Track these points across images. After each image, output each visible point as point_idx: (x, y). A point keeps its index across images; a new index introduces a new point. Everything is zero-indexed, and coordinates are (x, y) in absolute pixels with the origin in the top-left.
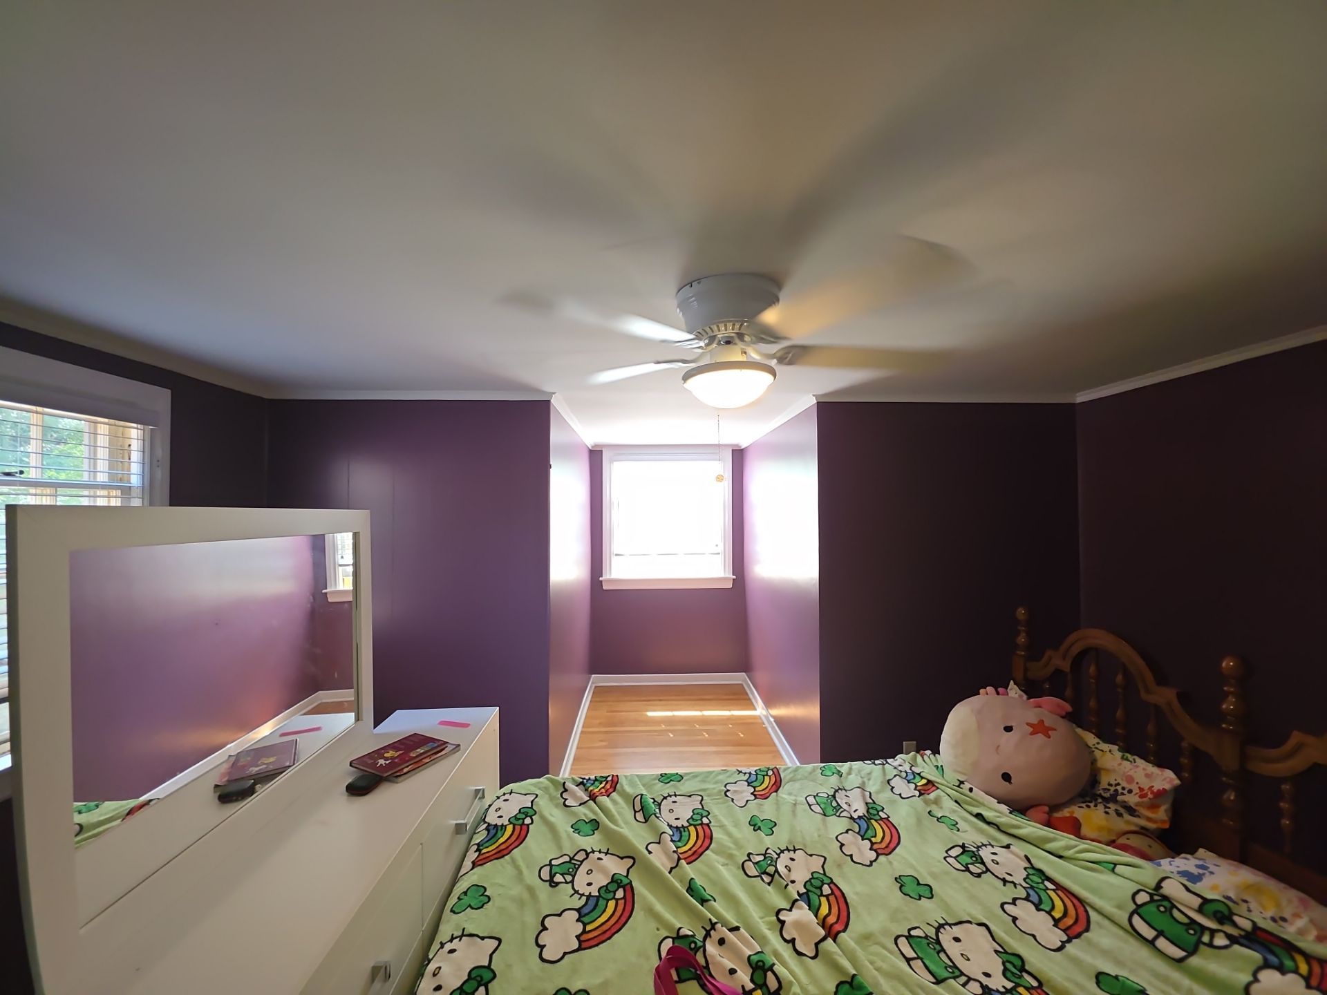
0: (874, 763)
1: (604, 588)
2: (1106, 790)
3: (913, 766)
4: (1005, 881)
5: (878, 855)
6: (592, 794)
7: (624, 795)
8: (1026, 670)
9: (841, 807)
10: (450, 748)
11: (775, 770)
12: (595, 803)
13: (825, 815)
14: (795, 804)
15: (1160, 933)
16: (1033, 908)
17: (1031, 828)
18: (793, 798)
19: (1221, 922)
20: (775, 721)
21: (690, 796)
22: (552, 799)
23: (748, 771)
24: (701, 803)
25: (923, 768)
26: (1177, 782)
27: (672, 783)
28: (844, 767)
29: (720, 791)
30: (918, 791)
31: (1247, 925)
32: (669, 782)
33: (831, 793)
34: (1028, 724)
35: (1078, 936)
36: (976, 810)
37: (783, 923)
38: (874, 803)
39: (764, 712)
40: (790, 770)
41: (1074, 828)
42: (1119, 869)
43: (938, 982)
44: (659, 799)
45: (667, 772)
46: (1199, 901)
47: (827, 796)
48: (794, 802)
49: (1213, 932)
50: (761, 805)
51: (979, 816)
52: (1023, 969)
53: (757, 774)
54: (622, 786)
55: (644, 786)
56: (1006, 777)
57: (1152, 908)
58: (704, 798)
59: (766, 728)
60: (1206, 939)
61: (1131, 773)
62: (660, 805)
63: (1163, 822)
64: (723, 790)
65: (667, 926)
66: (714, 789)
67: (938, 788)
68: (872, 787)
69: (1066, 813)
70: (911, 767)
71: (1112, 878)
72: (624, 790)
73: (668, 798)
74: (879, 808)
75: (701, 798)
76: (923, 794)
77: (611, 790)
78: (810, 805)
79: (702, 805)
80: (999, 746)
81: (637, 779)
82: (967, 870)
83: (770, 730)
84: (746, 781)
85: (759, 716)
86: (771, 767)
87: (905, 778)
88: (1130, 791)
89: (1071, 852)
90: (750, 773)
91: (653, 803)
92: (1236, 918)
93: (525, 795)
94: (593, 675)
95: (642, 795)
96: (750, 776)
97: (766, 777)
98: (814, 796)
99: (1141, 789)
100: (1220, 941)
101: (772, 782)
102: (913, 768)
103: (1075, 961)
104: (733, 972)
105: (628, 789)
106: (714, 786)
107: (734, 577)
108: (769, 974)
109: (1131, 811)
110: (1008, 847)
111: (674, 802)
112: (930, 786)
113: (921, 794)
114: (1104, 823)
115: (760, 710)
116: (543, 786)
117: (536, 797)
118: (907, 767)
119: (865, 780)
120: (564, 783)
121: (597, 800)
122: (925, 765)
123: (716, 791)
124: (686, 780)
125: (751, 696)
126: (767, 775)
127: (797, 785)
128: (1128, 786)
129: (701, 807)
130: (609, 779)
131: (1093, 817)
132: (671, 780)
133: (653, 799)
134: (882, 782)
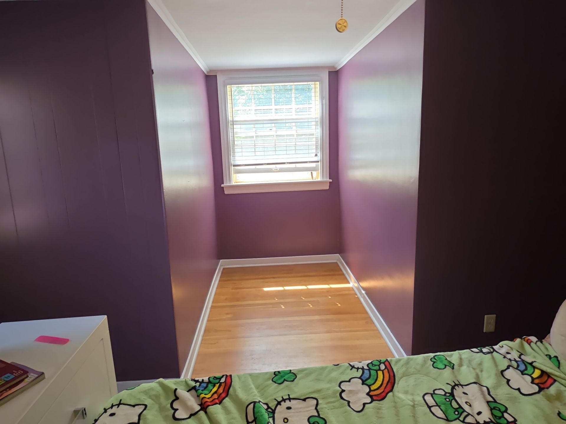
0: (481, 351)
1: (226, 192)
3: (522, 354)
6: (203, 402)
7: (237, 401)
9: (464, 411)
10: (32, 376)
11: (387, 363)
12: (206, 412)
13: (447, 420)
14: (413, 406)
18: (410, 397)
20: (366, 293)
21: (304, 400)
22: (161, 409)
23: (360, 365)
24: (316, 409)
25: (535, 357)
27: (286, 383)
28: (454, 356)
29: (335, 392)
30: (537, 384)
32: (282, 383)
33: (448, 389)
38: (495, 401)
39: (356, 285)
40: (401, 363)
44: (272, 405)
45: (280, 370)
47: (443, 393)
48: (412, 403)
50: (379, 409)
53: (369, 369)
54: (235, 391)
55: (257, 388)
58: (320, 402)
59: (358, 298)
62: (273, 412)
64: (338, 391)
66: (328, 389)
67: (556, 381)
68: (489, 381)
70: (520, 355)
72: (237, 396)
73: (283, 403)
74: (503, 409)
75: (315, 401)
76: (543, 389)
77: (223, 395)
78: (430, 407)
79: (318, 412)
81: (250, 381)
83: (362, 300)
84: (360, 378)
85: (352, 288)
86: (383, 360)
87: (517, 369)
90: (363, 369)
91: (267, 410)
93: (134, 406)
94: (221, 260)
95: (255, 403)
96: (363, 372)
97: (379, 372)
98: (432, 395)
101: (387, 379)
102: (522, 357)
105: (242, 395)
106: (328, 386)
107: (331, 180)
111: (289, 408)
112: (545, 378)
113: (541, 390)
115: (352, 284)
116: (154, 393)
117: (145, 409)
118: (514, 355)
119: (478, 371)
120: (176, 389)
121: (208, 410)
123: (330, 392)
124: (300, 379)
125: (345, 272)
126: (380, 370)
127: (411, 380)
129: (316, 414)
130: (223, 380)
132: (285, 380)
133: (267, 404)
134: (496, 374)
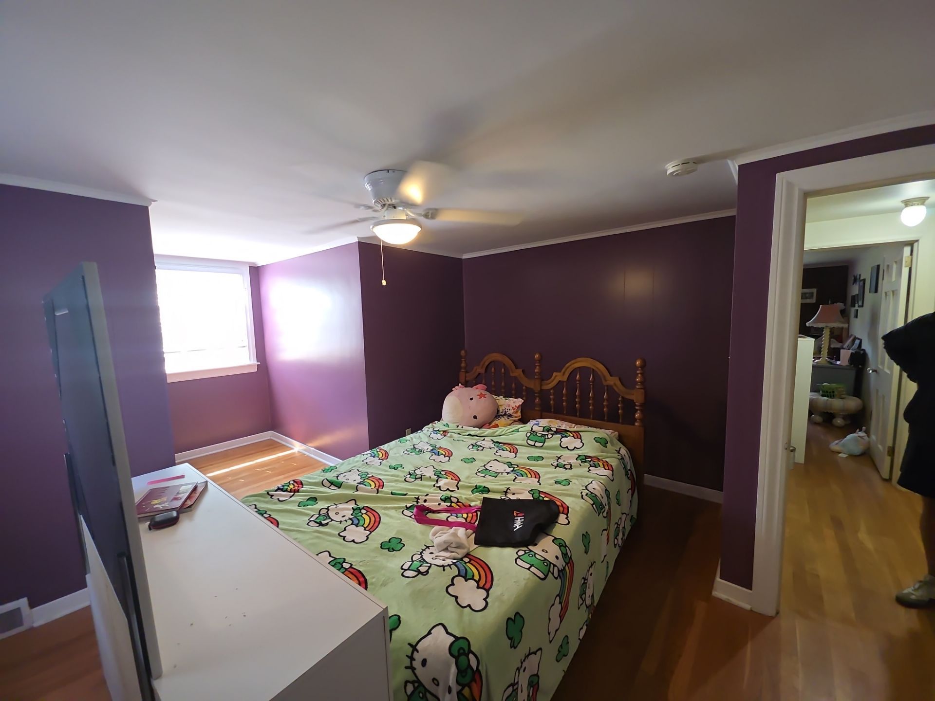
2: (502, 412)
4: (491, 448)
5: (449, 457)
7: (313, 484)
8: (466, 377)
9: (421, 450)
12: (300, 492)
13: (417, 455)
14: (402, 456)
15: (536, 441)
16: (502, 451)
17: (487, 431)
19: (548, 432)
21: (350, 471)
24: (359, 471)
25: (439, 427)
26: (523, 401)
27: (333, 471)
30: (443, 435)
31: (555, 430)
33: (412, 447)
34: (478, 395)
35: (517, 452)
36: (467, 434)
37: (439, 487)
38: (431, 444)
39: (303, 448)
41: (497, 426)
42: (519, 430)
43: (496, 477)
44: (335, 478)
46: (543, 428)
47: (411, 449)
48: (400, 456)
49: (547, 435)
50: (388, 461)
51: (470, 435)
52: (512, 465)
55: (320, 476)
56: (475, 417)
57: (532, 436)
58: (358, 469)
60: (546, 437)
61: (510, 403)
63: (519, 416)
64: (364, 463)
65: (400, 508)
67: (448, 432)
68: (425, 440)
69: (493, 424)
71: (518, 433)
72: (310, 482)
73: (339, 476)
74: (435, 445)
75: (356, 470)
77: (300, 485)
79: (361, 472)
80: (470, 407)
82: (478, 450)
83: (312, 455)
84: (371, 456)
85: (299, 452)
87: (434, 433)
88: (510, 410)
89: (504, 432)
92: (552, 429)
95: (326, 479)
98: (407, 451)
99: (513, 408)
100: (550, 436)
102: (434, 429)
103: (521, 457)
104: (439, 504)
105: (313, 481)
106: (357, 464)
107: (259, 363)
108: (452, 498)
109: (510, 416)
110: (484, 440)
111: (345, 476)
112: (445, 432)
113: (445, 436)
114: (505, 423)
115: (297, 448)
118: (431, 430)
119: (420, 438)
122: (438, 425)
123: (360, 465)
124: (339, 467)
125: (284, 443)
127: (395, 450)
128: (509, 408)
131: (502, 421)
132: (331, 470)
133: (332, 479)
134: (427, 437)
